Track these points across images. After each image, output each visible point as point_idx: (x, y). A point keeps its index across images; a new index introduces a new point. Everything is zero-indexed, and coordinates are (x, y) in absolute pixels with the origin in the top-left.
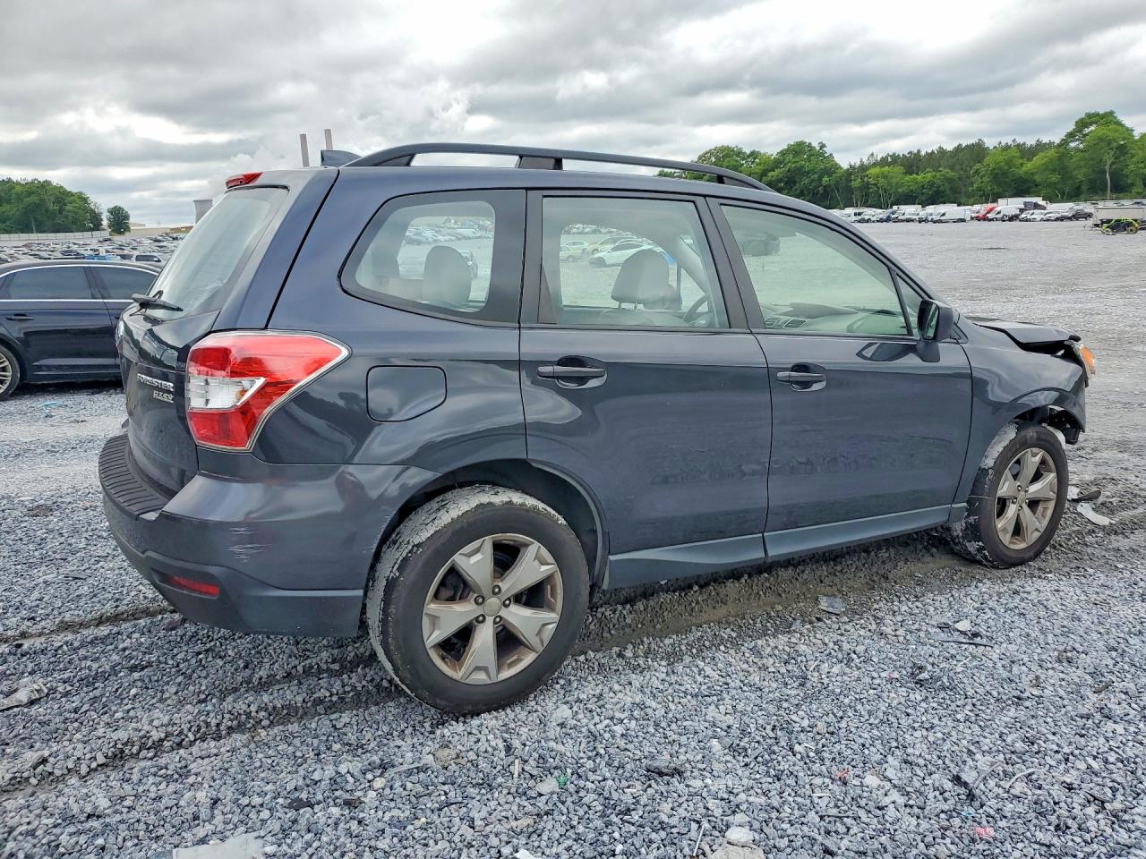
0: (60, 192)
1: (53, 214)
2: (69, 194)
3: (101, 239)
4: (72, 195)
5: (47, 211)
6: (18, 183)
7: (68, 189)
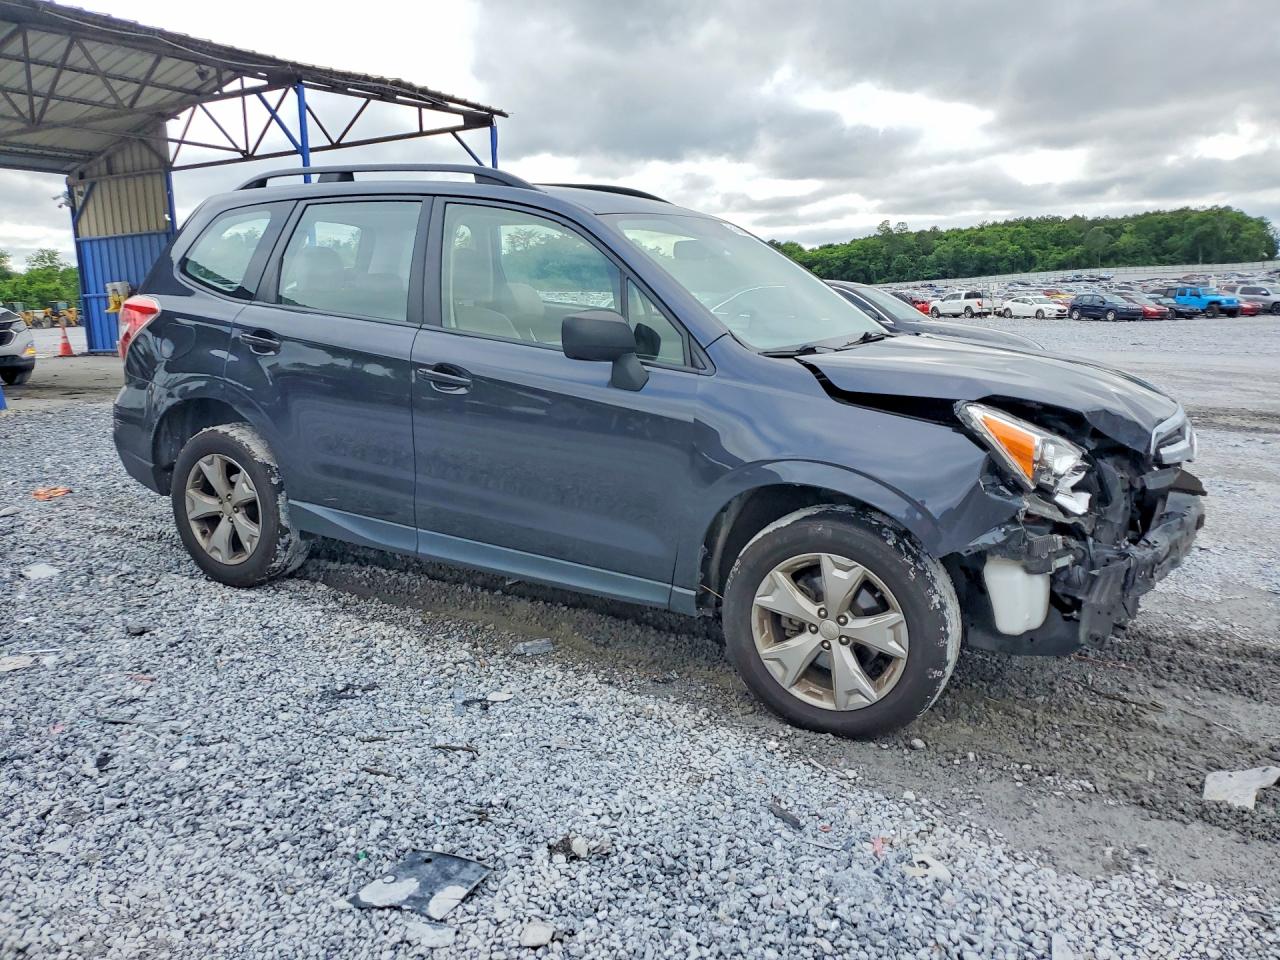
0: (1238, 218)
1: (1225, 243)
2: (1248, 220)
3: (1271, 270)
4: (1251, 220)
5: (1219, 239)
6: (1196, 212)
7: (1248, 215)
